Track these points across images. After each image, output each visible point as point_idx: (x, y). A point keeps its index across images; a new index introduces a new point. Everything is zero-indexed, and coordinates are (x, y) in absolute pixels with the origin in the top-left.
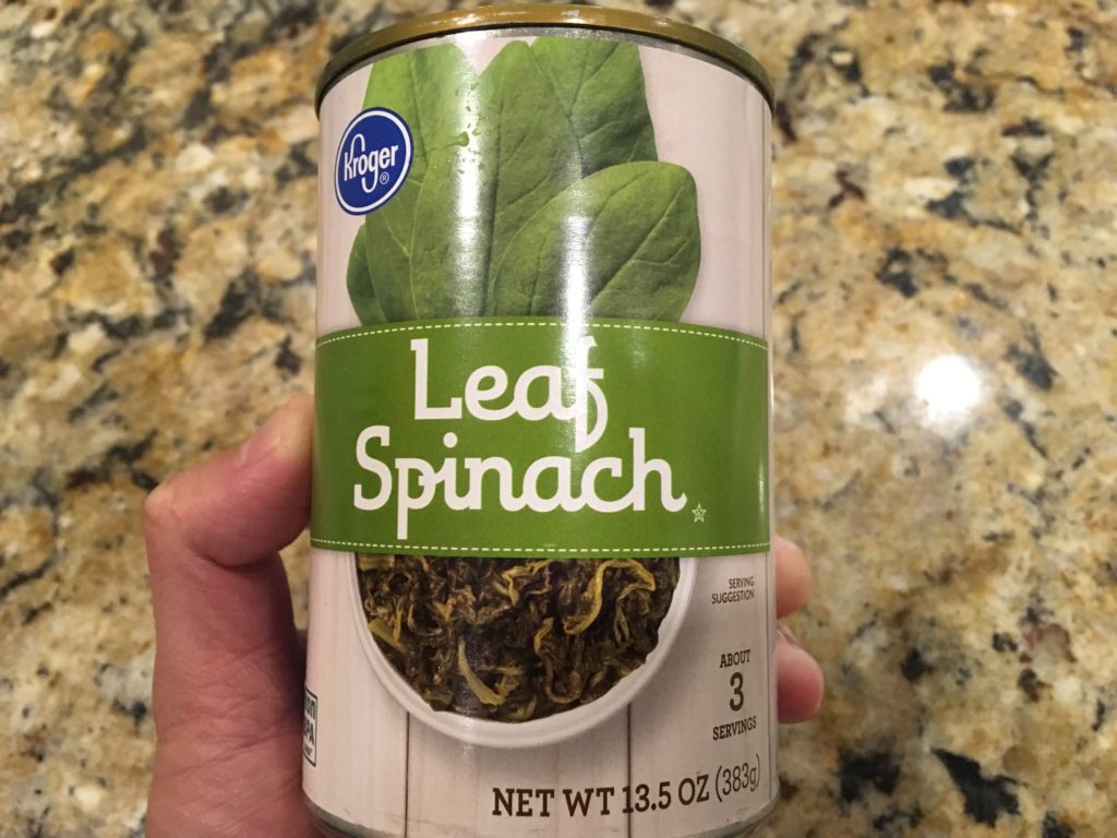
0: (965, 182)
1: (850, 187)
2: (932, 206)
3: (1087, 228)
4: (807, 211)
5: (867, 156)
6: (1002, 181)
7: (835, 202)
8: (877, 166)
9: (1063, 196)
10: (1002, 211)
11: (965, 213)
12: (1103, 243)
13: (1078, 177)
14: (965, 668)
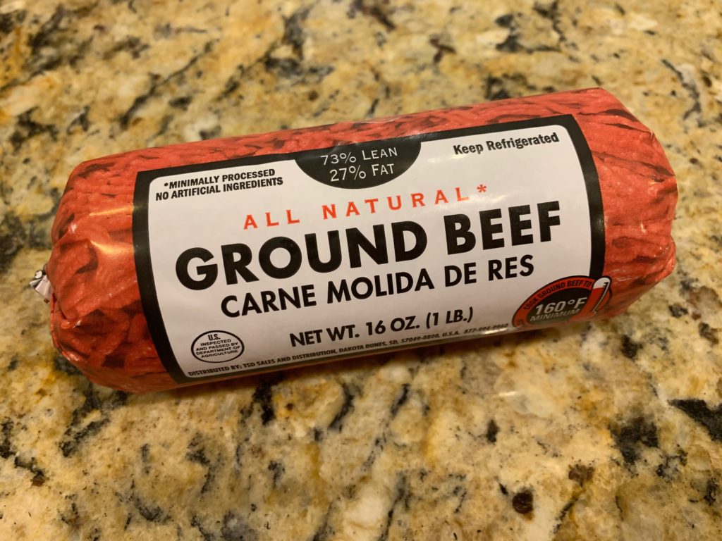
0: (513, 29)
1: (442, 48)
2: (500, 47)
3: (598, 39)
4: (422, 68)
5: (445, 27)
6: (534, 23)
7: (437, 58)
8: (454, 32)
9: (575, 23)
10: (543, 40)
11: (522, 47)
12: (611, 45)
13: (578, 10)
14: (662, 337)
